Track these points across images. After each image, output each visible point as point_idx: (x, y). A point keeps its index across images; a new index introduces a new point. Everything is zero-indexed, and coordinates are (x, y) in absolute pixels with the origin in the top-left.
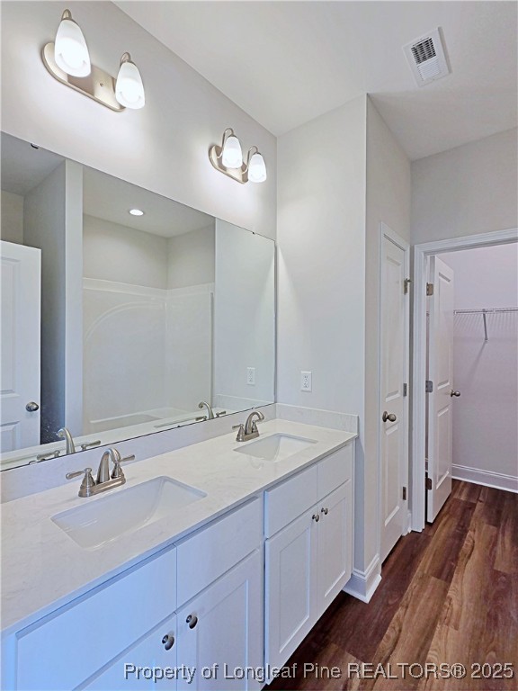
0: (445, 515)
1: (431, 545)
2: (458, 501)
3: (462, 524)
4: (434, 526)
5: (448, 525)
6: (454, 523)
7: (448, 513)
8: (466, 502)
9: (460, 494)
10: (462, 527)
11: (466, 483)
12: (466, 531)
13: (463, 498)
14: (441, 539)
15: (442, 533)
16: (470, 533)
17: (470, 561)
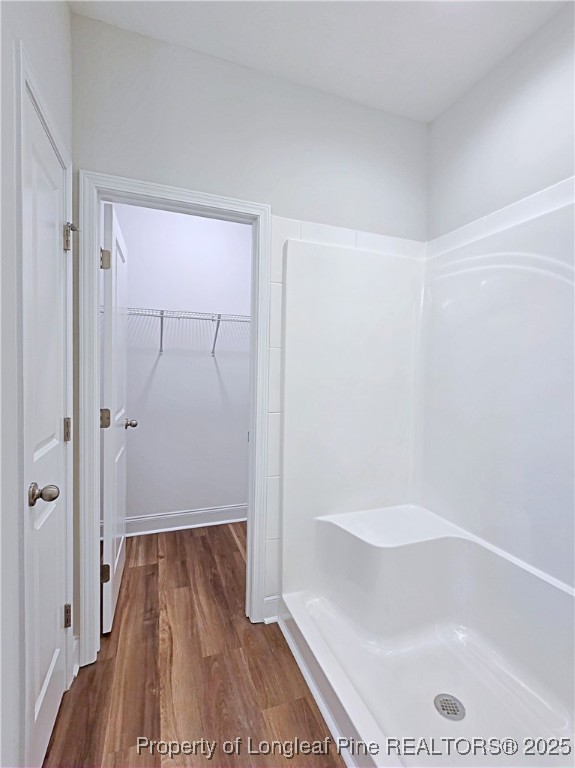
0: (125, 604)
1: (115, 679)
2: (135, 569)
3: (149, 607)
4: (113, 636)
5: (132, 619)
6: (139, 609)
7: (127, 597)
8: (146, 567)
9: (136, 558)
10: (151, 610)
11: (139, 537)
12: (157, 616)
13: (141, 563)
14: (127, 654)
15: (127, 640)
16: (162, 614)
17: (174, 668)
